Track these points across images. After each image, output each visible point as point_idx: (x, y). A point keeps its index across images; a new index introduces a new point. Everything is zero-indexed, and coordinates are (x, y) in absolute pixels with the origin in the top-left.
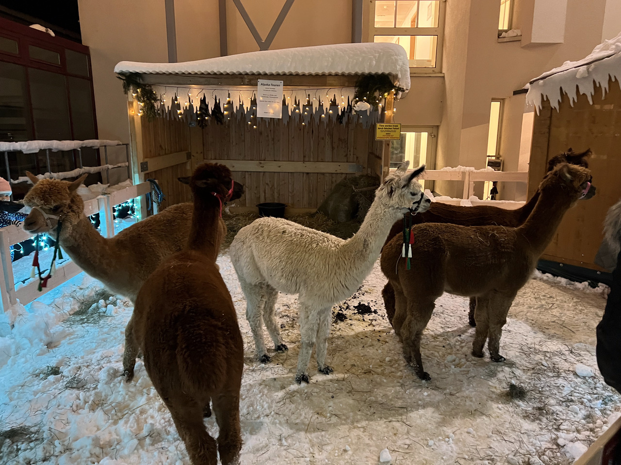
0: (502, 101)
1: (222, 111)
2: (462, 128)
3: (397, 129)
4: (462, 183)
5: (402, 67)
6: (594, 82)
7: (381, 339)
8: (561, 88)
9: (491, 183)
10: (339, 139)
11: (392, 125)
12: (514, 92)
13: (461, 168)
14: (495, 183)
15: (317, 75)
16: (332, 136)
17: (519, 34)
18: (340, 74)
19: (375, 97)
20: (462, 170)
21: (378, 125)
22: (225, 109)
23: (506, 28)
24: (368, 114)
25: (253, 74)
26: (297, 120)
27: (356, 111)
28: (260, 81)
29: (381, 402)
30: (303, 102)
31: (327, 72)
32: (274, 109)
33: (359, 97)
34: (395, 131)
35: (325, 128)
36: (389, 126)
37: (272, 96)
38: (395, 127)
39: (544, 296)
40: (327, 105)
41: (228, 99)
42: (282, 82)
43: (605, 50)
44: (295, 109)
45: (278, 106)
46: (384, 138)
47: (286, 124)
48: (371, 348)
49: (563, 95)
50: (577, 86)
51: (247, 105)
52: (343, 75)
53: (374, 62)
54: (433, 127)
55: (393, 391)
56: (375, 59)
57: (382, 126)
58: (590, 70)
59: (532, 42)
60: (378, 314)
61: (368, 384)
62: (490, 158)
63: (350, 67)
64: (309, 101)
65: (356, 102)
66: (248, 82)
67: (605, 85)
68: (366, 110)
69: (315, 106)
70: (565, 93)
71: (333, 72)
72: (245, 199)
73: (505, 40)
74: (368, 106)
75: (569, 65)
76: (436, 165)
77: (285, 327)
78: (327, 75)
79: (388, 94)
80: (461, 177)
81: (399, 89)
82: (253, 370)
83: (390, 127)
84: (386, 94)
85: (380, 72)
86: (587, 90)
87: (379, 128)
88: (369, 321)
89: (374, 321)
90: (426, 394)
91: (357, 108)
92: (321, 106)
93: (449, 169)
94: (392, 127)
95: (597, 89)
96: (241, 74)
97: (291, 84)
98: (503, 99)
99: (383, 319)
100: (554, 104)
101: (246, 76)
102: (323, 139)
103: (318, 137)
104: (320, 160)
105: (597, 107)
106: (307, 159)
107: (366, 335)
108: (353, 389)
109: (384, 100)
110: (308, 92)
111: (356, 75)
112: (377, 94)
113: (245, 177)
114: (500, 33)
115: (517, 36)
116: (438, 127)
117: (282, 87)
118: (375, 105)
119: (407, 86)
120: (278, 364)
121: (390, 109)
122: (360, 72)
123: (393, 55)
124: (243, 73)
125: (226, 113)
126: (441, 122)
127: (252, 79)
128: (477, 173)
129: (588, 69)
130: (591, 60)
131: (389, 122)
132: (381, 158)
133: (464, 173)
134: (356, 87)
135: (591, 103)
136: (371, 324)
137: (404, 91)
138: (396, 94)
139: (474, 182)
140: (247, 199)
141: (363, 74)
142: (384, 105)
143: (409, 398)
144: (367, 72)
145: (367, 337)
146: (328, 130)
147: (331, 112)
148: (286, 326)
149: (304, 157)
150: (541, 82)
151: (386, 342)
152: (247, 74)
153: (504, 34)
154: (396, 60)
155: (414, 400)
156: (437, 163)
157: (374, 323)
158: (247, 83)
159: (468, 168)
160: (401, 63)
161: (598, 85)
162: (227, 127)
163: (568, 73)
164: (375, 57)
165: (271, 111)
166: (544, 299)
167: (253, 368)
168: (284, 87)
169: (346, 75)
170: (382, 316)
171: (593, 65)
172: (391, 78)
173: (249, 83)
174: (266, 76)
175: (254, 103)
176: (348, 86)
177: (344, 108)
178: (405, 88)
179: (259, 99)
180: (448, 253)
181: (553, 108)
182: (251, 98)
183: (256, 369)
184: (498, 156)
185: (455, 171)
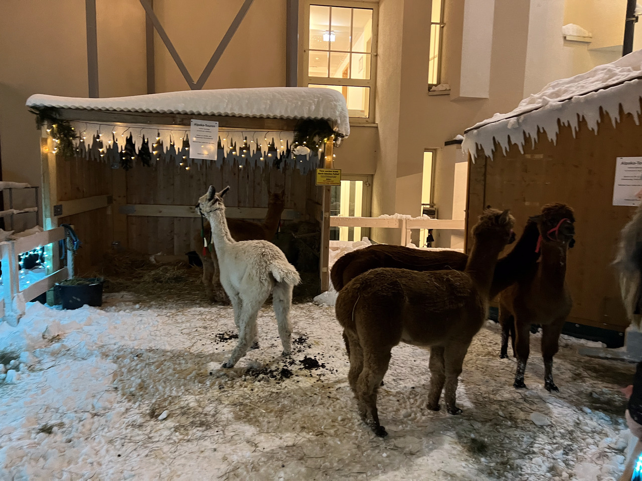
0: (434, 152)
1: (151, 151)
2: (397, 177)
3: (338, 174)
4: (399, 230)
5: (341, 112)
6: (524, 133)
7: (331, 395)
8: (494, 138)
9: (427, 231)
10: (276, 184)
11: (332, 170)
12: (445, 142)
14: (430, 231)
15: (254, 118)
16: (268, 182)
17: (448, 89)
18: (278, 118)
19: (315, 142)
20: (399, 217)
21: (318, 171)
22: (154, 149)
23: (435, 82)
24: (308, 158)
25: (186, 114)
26: (231, 163)
27: (295, 155)
28: (194, 121)
29: (337, 469)
30: (240, 144)
31: (265, 114)
32: (208, 150)
33: (299, 140)
34: (335, 177)
35: (261, 173)
36: (330, 171)
37: (207, 137)
38: (335, 173)
39: (490, 343)
40: (265, 148)
41: (158, 139)
42: (218, 122)
43: (531, 103)
44: (231, 151)
45: (213, 148)
46: (325, 183)
47: (220, 168)
48: (322, 406)
49: (496, 144)
50: (509, 137)
51: (178, 146)
52: (281, 118)
53: (313, 106)
54: (367, 176)
55: (349, 455)
56: (315, 104)
57: (322, 171)
58: (520, 121)
59: (461, 95)
60: (326, 368)
61: (322, 448)
62: (425, 206)
63: (289, 111)
64: (246, 144)
65: (296, 146)
66: (180, 121)
67: (534, 136)
68: (306, 155)
69: (253, 148)
70: (498, 142)
71: (271, 115)
72: (173, 247)
73: (435, 93)
74: (308, 150)
75: (499, 117)
76: (372, 213)
77: (223, 388)
78: (265, 117)
79: (328, 140)
80: (398, 224)
81: (338, 135)
82: (188, 441)
83: (330, 173)
84: (326, 139)
85: (319, 117)
86: (518, 140)
87: (319, 174)
88: (317, 377)
89: (322, 376)
90: (385, 455)
91: (296, 151)
92: (259, 149)
93: (386, 216)
94: (332, 173)
95: (527, 139)
96: (172, 113)
97: (227, 126)
98: (435, 150)
99: (332, 373)
100: (488, 152)
101: (177, 116)
102: (259, 184)
103: (254, 182)
104: (256, 205)
105: (528, 156)
106: (242, 204)
107: (315, 392)
108: (305, 455)
109: (323, 146)
110: (245, 135)
111: (295, 119)
112: (316, 139)
113: (173, 223)
114: (430, 86)
115: (446, 90)
116: (372, 176)
117: (217, 128)
118: (314, 150)
119: (347, 132)
120: (217, 432)
121: (330, 155)
122: (299, 116)
123: (332, 101)
124: (175, 112)
125: (155, 153)
126: (375, 171)
127: (186, 119)
128: (413, 220)
129: (518, 120)
130: (521, 112)
131: (329, 167)
132: (321, 205)
133: (400, 221)
134: (295, 131)
135: (522, 153)
136: (320, 380)
137: (344, 137)
138: (336, 140)
139: (412, 230)
140: (175, 247)
141: (302, 119)
142: (323, 150)
143: (368, 461)
144: (306, 116)
145: (316, 394)
146: (264, 175)
147: (270, 155)
148: (225, 387)
149: (239, 202)
150: (475, 131)
151: (337, 399)
152: (179, 113)
153: (434, 88)
154: (336, 106)
155: (373, 463)
156: (372, 211)
157: (322, 378)
158: (179, 123)
159: (404, 216)
160: (340, 109)
161: (527, 136)
162: (154, 169)
163: (500, 123)
164: (314, 102)
165: (206, 153)
166: (490, 346)
167: (189, 437)
168: (220, 128)
169: (285, 118)
170: (330, 370)
171: (522, 117)
172: (330, 123)
173: (181, 123)
174: (199, 116)
175: (186, 144)
176: (287, 130)
177: (283, 152)
178: (344, 134)
179: (193, 139)
180: (407, 299)
181: (487, 156)
182: (183, 139)
183: (192, 438)
184: (433, 205)
185: (392, 219)
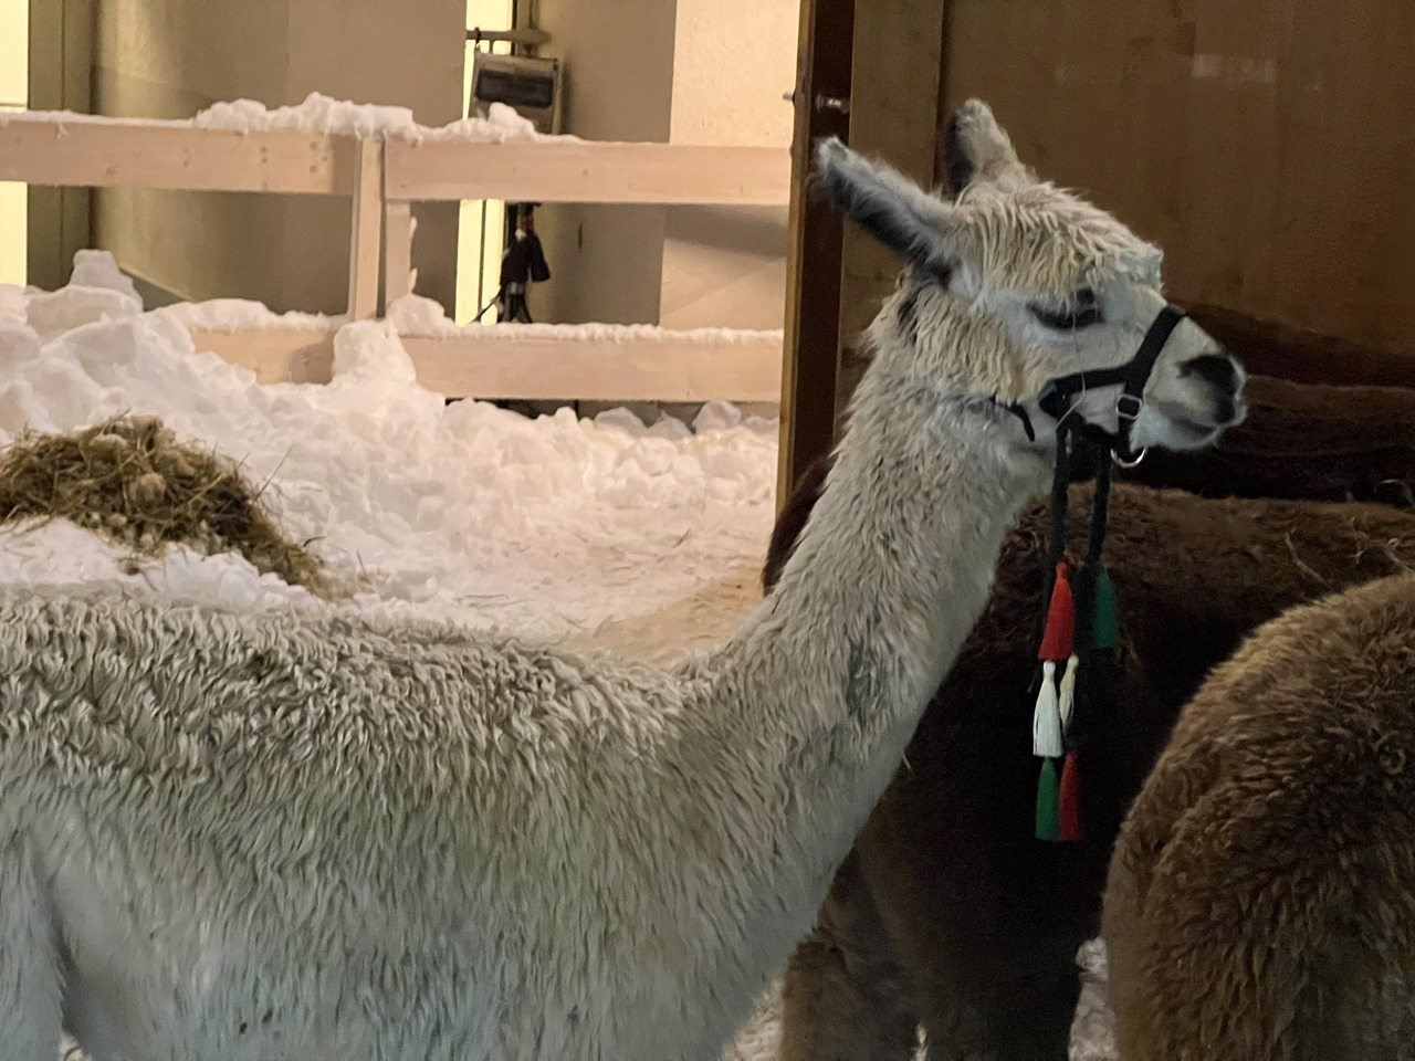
4: (336, 209)
13: (326, 112)
20: (333, 123)
62: (484, 45)
80: (325, 170)
128: (430, 145)
133: (344, 147)
159: (369, 116)
184: (529, 37)
185: (291, 130)
